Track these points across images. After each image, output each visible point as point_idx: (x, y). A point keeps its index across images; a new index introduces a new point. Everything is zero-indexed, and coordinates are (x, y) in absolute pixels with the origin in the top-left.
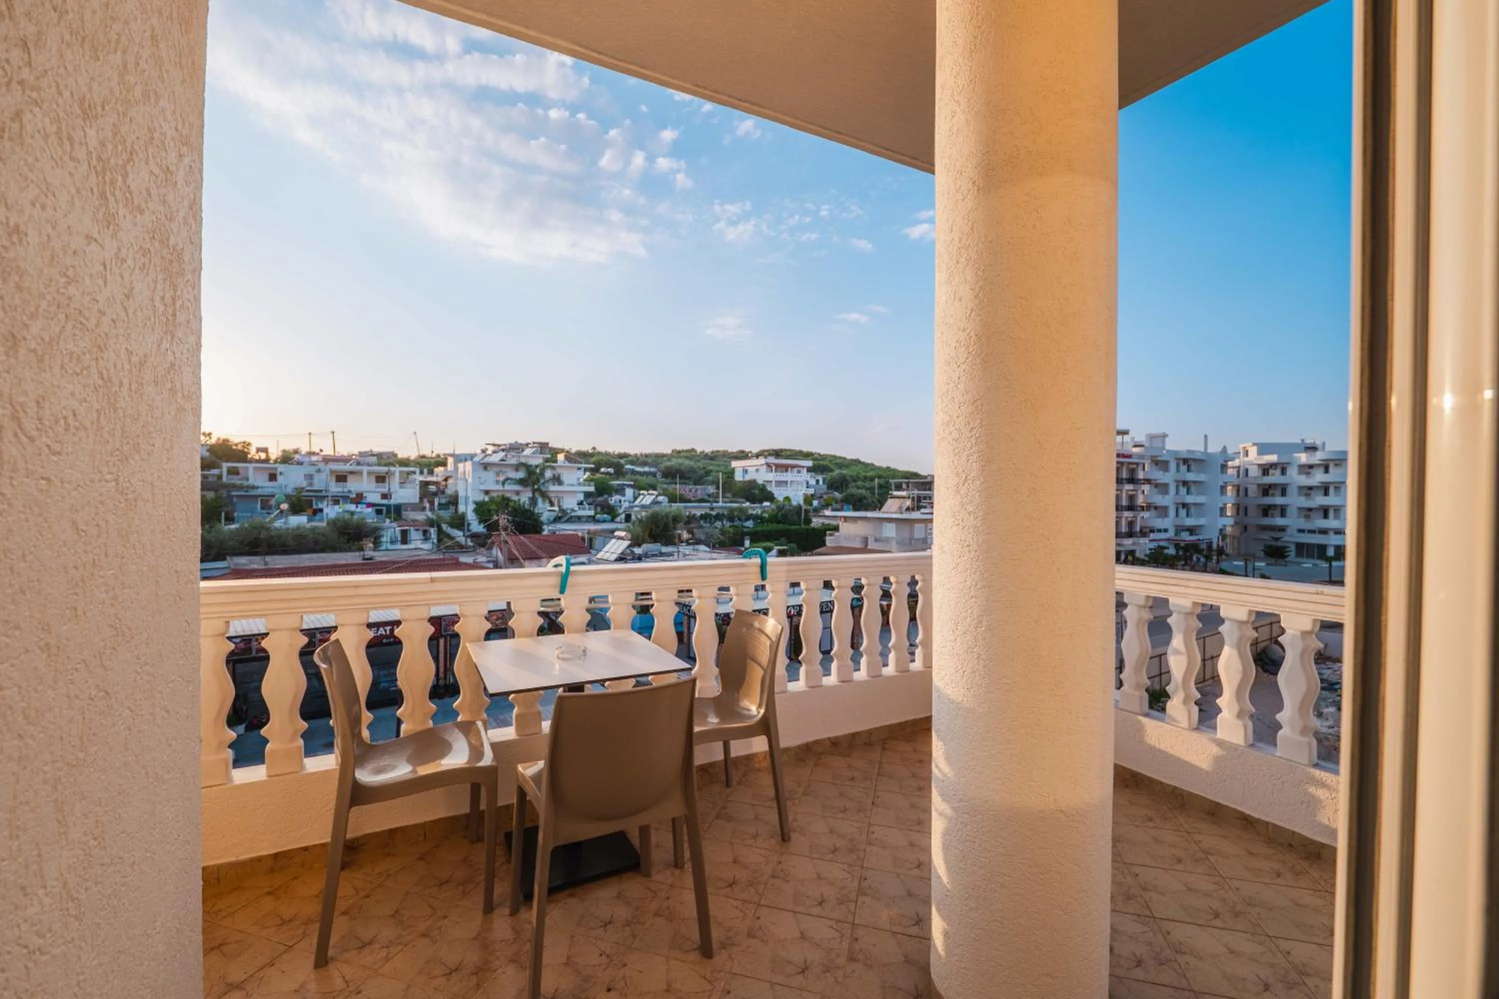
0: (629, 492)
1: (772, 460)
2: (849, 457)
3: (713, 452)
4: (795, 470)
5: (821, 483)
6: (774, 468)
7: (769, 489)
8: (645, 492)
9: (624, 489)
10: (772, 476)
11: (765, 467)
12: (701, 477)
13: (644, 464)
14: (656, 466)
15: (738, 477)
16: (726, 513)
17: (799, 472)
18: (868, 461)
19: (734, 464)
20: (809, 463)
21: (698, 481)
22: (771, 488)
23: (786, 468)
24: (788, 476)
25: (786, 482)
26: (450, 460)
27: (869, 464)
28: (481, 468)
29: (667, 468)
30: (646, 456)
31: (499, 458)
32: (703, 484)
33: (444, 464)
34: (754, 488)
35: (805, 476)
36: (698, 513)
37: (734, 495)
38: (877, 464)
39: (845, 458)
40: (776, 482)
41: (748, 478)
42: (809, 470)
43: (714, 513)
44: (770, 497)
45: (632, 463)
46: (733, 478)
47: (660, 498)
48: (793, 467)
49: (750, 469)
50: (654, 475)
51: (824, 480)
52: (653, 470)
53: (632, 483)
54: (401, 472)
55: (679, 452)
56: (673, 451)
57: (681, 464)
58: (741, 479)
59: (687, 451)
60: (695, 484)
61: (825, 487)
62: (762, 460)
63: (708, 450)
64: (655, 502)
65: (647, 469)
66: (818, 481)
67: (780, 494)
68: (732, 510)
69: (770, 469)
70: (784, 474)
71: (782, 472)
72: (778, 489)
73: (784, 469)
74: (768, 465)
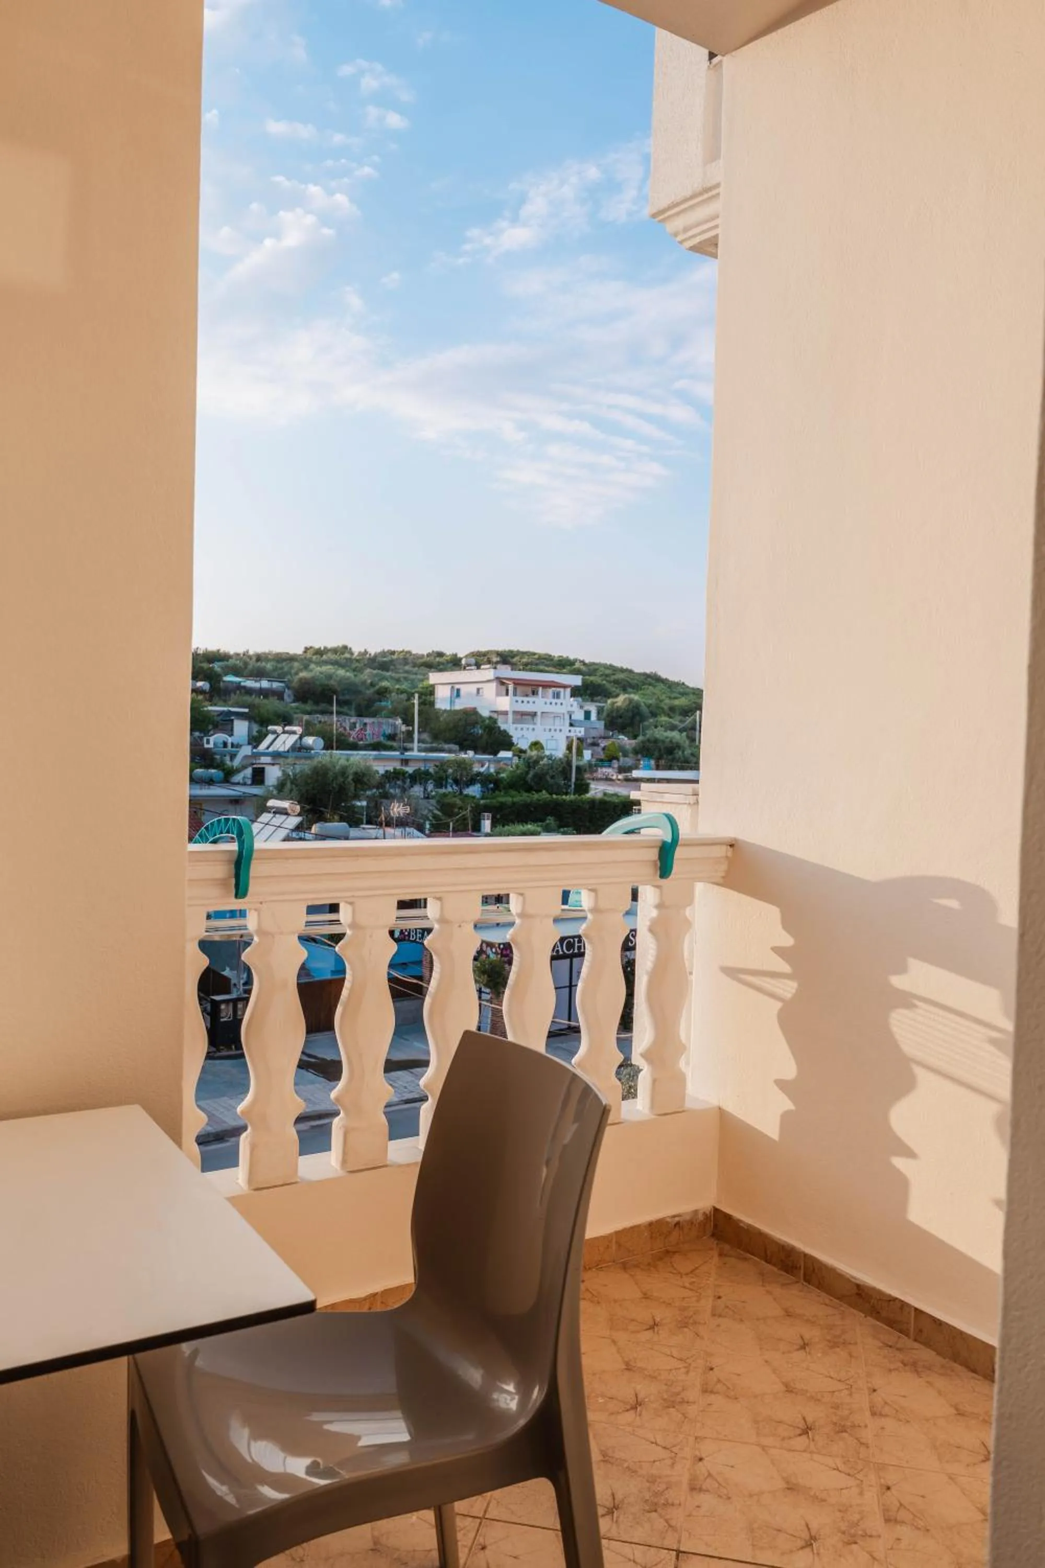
0: (241, 728)
1: (505, 671)
2: (638, 669)
3: (384, 654)
4: (550, 691)
5: (594, 716)
6: (511, 687)
7: (503, 727)
8: (279, 729)
9: (232, 721)
10: (504, 703)
11: (494, 685)
12: (370, 702)
13: (259, 674)
14: (280, 678)
15: (442, 700)
16: (431, 770)
17: (557, 696)
19: (434, 678)
20: (577, 680)
21: (366, 709)
22: (507, 725)
23: (533, 688)
24: (539, 703)
25: (534, 715)
27: (677, 684)
29: (304, 683)
30: (259, 658)
32: (375, 714)
34: (474, 724)
35: (570, 705)
36: (381, 768)
37: (436, 737)
39: (631, 671)
40: (515, 713)
41: (459, 705)
42: (576, 692)
43: (410, 769)
44: (505, 742)
45: (236, 672)
46: (432, 704)
47: (309, 740)
48: (547, 685)
49: (464, 689)
50: (279, 695)
51: (600, 711)
52: (275, 685)
53: (246, 710)
55: (319, 652)
56: (306, 650)
57: (330, 677)
58: (447, 706)
59: (335, 651)
60: (360, 715)
61: (601, 725)
62: (487, 673)
63: (373, 650)
64: (299, 749)
65: (265, 684)
66: (587, 715)
67: (522, 736)
68: (442, 765)
69: (504, 688)
70: (531, 699)
71: (527, 696)
72: (519, 726)
73: (529, 690)
74: (501, 681)
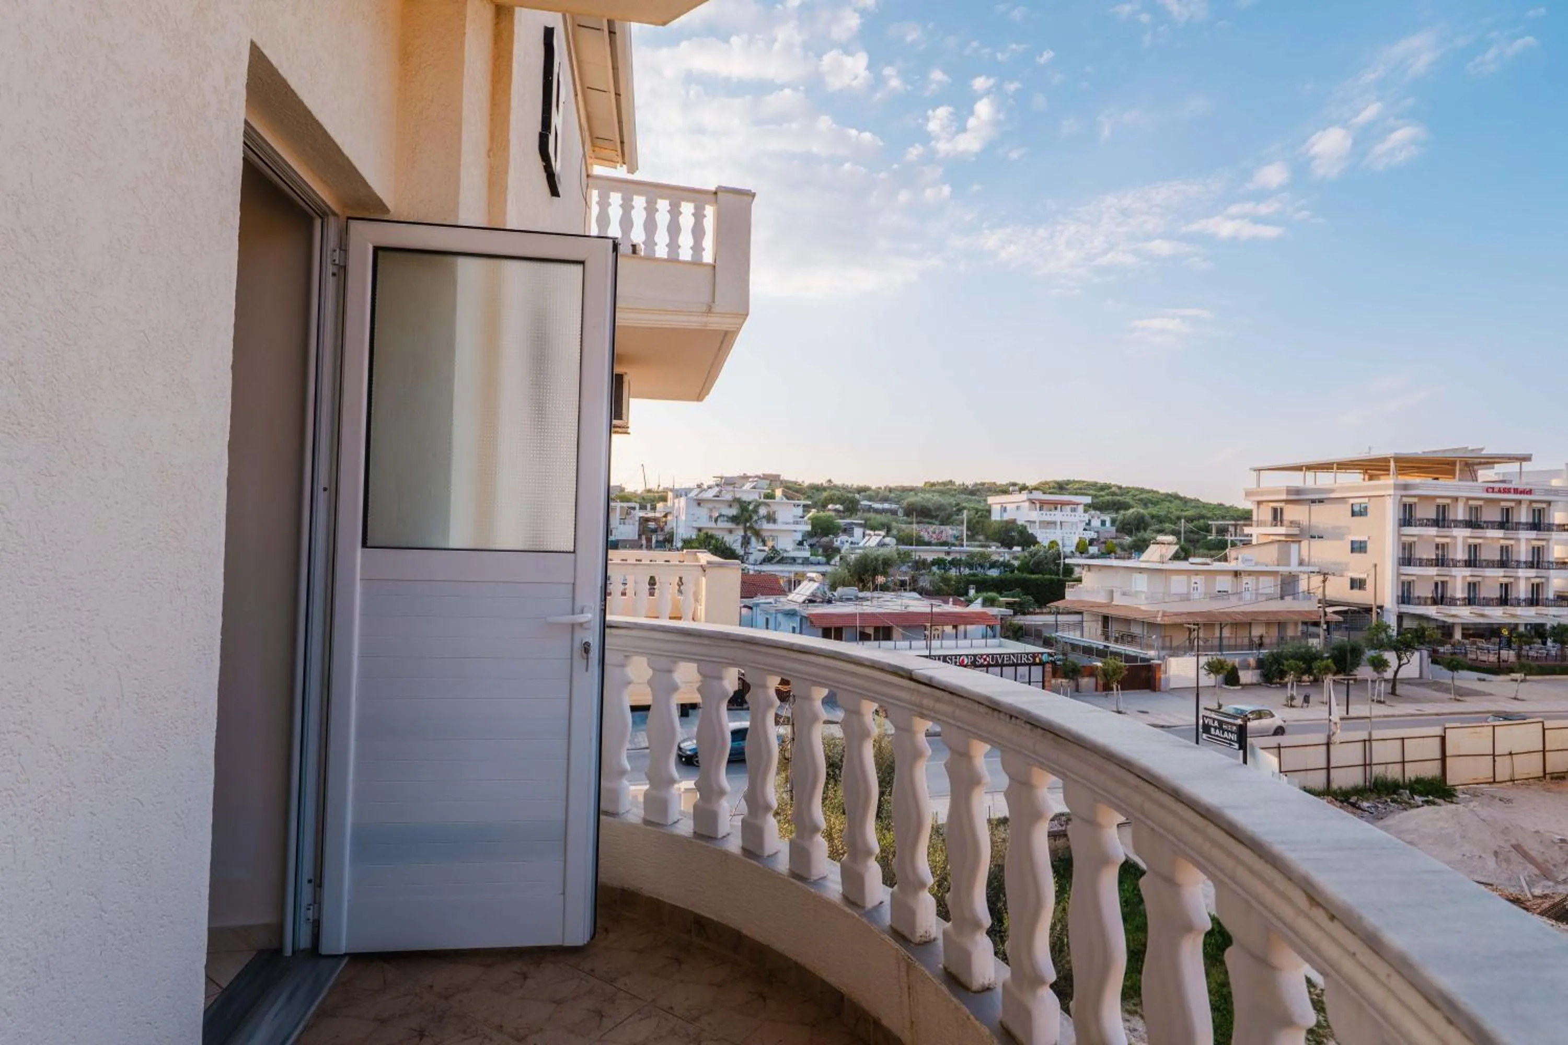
0: (858, 532)
1: (1038, 495)
3: (976, 484)
4: (1068, 508)
5: (1108, 524)
6: (1038, 506)
7: (1030, 531)
8: (872, 533)
9: (853, 528)
10: (1035, 515)
11: (1027, 504)
12: (950, 516)
13: (885, 500)
14: (897, 503)
15: (996, 516)
16: (963, 558)
17: (1074, 510)
18: (1190, 496)
19: (991, 500)
20: (1088, 500)
21: (946, 521)
22: (1034, 530)
23: (1055, 505)
24: (1057, 516)
25: (1054, 523)
26: (670, 495)
27: (1192, 500)
28: (695, 504)
29: (909, 505)
30: (891, 490)
31: (714, 494)
32: (952, 523)
33: (664, 499)
34: (1012, 530)
35: (1081, 516)
36: (930, 558)
37: (987, 538)
38: (1204, 500)
39: (1157, 492)
40: (1041, 522)
41: (1007, 517)
42: (1088, 507)
43: (949, 558)
44: (1031, 541)
45: (870, 499)
46: (988, 517)
47: (887, 540)
48: (1064, 504)
49: (1009, 507)
50: (894, 512)
51: (1113, 522)
52: (894, 506)
53: (863, 522)
54: (621, 507)
55: (933, 485)
56: (926, 483)
57: (928, 500)
58: (998, 519)
59: (944, 484)
60: (942, 524)
61: (1114, 529)
62: (1024, 496)
63: (970, 482)
64: (881, 545)
65: (886, 506)
66: (1103, 523)
67: (1044, 537)
68: (971, 555)
69: (1033, 505)
70: (1052, 513)
71: (1050, 510)
72: (1044, 530)
73: (1053, 507)
74: (1032, 502)
